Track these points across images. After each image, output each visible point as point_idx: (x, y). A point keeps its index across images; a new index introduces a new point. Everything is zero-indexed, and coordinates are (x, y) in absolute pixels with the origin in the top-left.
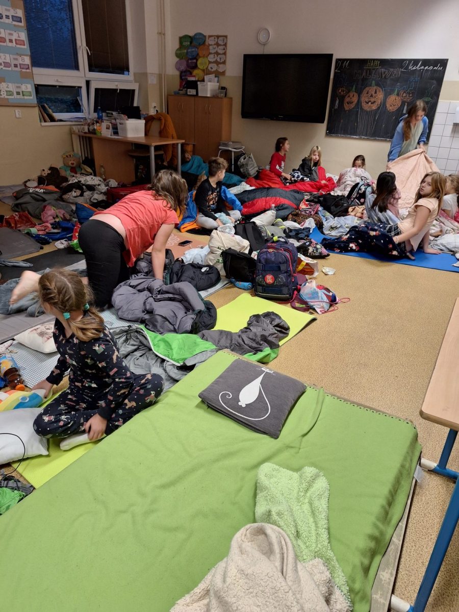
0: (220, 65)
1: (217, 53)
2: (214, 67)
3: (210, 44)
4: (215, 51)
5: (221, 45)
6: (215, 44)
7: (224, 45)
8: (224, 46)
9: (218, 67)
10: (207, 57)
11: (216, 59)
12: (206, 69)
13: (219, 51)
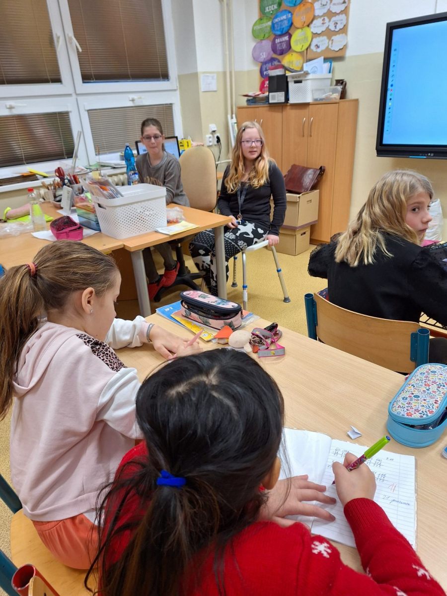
0: (333, 38)
1: (330, 14)
2: (323, 43)
4: (325, 11)
9: (330, 42)
10: (308, 26)
11: (327, 26)
12: (307, 49)
13: (334, 9)
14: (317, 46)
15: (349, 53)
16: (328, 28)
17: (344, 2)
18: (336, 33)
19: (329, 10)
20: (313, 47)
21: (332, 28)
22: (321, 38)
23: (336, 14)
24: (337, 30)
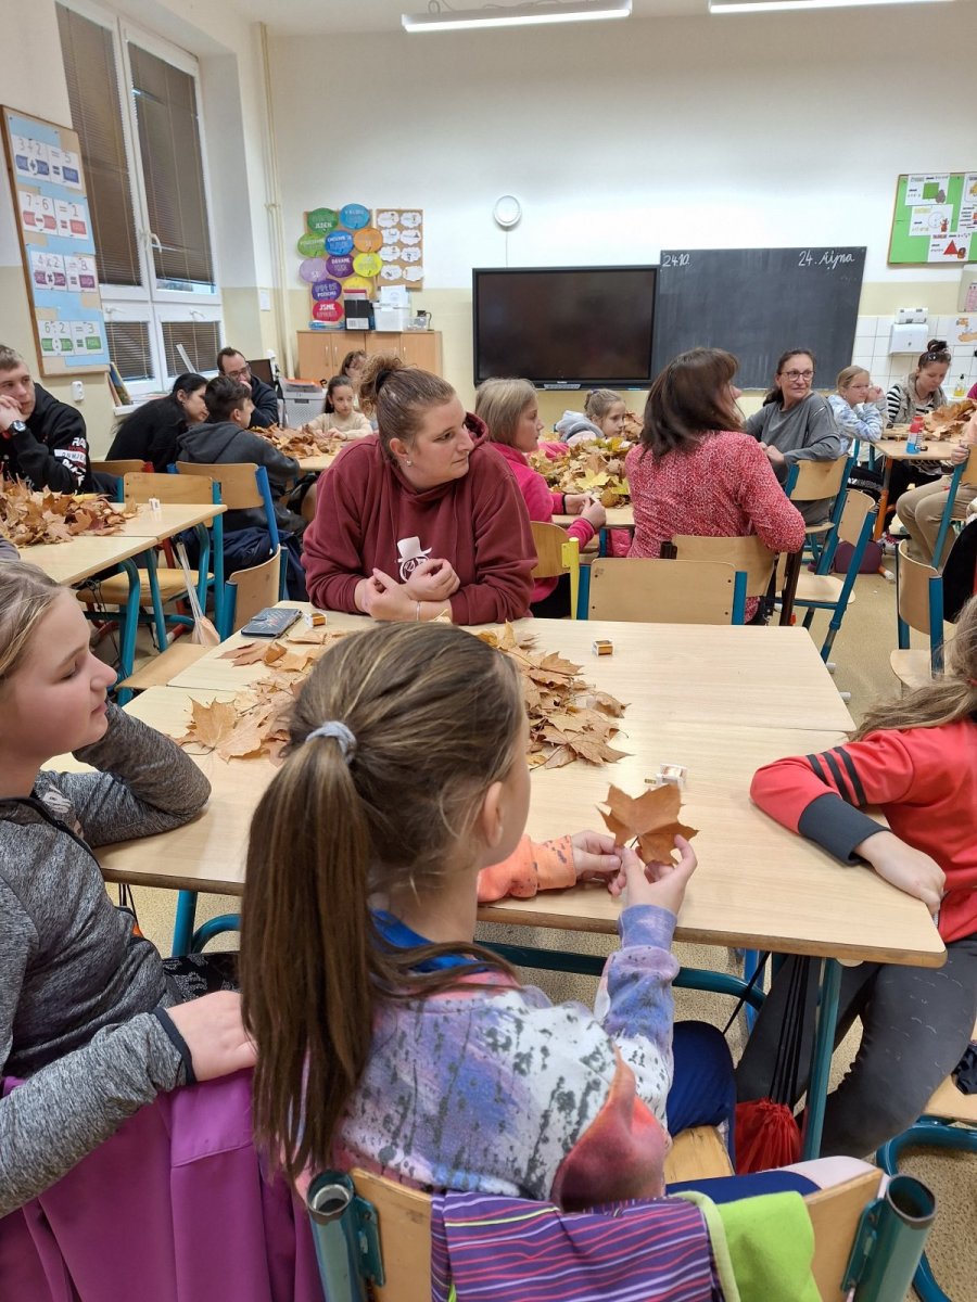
0: (407, 268)
1: (400, 245)
2: (395, 272)
3: (383, 226)
4: (395, 240)
5: (407, 228)
6: (393, 227)
7: (415, 228)
8: (417, 231)
9: (404, 272)
10: (376, 252)
11: (398, 256)
12: (376, 276)
13: (405, 241)
14: (389, 275)
15: (425, 285)
16: (399, 258)
17: (417, 236)
18: (410, 264)
19: (399, 241)
20: (383, 274)
21: (406, 259)
22: (393, 267)
23: (407, 246)
24: (411, 261)
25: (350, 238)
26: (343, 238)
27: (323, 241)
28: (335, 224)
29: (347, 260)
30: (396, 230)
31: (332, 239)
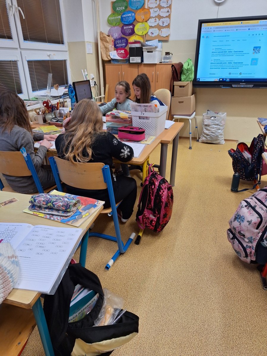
0: (162, 30)
1: (159, 17)
2: (155, 32)
3: (151, 7)
5: (163, 8)
6: (156, 7)
7: (167, 7)
8: (169, 9)
9: (160, 32)
10: (146, 21)
11: (158, 23)
12: (146, 34)
13: (162, 14)
14: (152, 33)
15: (171, 39)
17: (168, 12)
19: (159, 14)
20: (149, 33)
21: (161, 24)
22: (154, 29)
23: (163, 17)
24: (164, 26)
25: (133, 14)
26: (130, 15)
27: (120, 17)
28: (126, 7)
29: (131, 27)
30: (157, 9)
31: (124, 16)
